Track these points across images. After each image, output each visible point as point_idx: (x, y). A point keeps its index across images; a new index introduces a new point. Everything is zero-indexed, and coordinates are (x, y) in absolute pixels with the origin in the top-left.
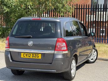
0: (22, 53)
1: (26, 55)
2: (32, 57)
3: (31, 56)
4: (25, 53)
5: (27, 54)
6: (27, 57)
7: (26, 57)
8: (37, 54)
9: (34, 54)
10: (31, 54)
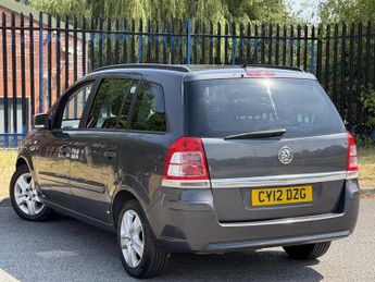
0: (253, 191)
1: (269, 196)
2: (288, 199)
3: (284, 197)
4: (265, 190)
5: (269, 190)
6: (272, 202)
7: (266, 203)
8: (300, 188)
9: (292, 189)
10: (284, 190)
